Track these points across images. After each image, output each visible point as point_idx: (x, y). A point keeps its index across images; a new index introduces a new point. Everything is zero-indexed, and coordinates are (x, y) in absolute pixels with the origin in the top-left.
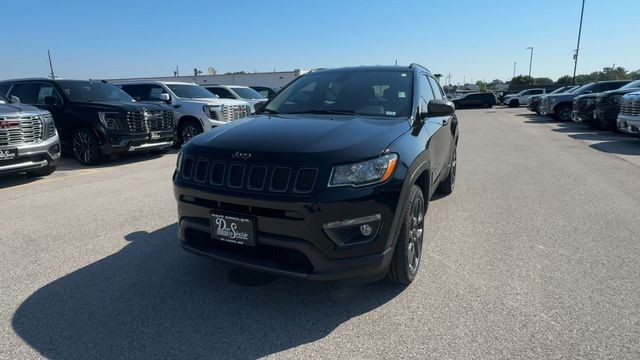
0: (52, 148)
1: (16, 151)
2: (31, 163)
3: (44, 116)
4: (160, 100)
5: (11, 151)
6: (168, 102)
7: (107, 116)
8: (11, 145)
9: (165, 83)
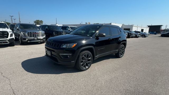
0: (44, 38)
1: (38, 38)
2: (40, 41)
3: (43, 32)
4: (67, 30)
5: (37, 38)
6: (69, 30)
7: (55, 33)
8: (37, 37)
9: (69, 26)
